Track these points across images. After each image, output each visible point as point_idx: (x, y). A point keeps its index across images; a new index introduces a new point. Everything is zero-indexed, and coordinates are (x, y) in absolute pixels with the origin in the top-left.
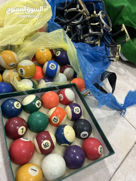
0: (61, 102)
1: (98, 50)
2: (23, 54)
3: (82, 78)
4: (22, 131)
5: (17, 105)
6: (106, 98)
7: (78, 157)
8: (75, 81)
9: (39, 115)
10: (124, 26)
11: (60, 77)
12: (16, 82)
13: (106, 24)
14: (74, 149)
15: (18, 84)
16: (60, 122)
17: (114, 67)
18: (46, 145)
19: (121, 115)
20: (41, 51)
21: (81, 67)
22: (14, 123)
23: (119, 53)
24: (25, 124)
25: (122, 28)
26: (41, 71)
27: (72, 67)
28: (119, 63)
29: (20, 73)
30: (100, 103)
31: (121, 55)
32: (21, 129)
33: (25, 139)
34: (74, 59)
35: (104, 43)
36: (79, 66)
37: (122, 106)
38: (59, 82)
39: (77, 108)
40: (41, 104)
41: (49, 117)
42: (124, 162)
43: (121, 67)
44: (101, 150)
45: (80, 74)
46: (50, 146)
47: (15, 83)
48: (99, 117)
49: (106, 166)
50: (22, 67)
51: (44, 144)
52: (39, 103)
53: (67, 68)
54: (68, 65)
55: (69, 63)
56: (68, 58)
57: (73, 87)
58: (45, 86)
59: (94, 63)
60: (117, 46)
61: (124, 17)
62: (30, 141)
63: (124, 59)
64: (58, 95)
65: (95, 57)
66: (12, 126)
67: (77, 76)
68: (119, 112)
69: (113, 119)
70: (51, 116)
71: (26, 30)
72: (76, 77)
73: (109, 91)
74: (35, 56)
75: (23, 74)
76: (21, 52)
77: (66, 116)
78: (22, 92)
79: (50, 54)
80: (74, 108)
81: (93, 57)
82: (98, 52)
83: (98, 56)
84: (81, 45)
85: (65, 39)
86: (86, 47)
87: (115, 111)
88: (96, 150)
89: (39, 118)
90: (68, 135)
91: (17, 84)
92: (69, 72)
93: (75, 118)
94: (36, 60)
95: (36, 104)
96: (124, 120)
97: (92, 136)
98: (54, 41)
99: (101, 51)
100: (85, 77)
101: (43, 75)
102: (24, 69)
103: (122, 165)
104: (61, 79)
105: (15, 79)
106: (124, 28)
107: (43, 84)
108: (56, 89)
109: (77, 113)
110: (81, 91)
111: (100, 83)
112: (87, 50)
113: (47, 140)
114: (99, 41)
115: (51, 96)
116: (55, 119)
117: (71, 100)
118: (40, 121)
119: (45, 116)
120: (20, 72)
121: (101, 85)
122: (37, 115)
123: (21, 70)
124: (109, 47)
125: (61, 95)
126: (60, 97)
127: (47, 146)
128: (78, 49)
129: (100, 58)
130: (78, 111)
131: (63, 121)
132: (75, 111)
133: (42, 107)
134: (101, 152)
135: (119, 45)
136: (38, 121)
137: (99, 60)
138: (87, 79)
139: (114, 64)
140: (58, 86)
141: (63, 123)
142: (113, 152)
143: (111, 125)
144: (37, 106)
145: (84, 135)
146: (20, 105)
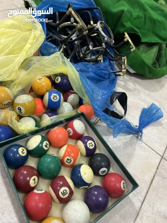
0: (70, 137)
1: (102, 68)
2: (17, 88)
3: (89, 104)
4: (34, 182)
5: (22, 152)
6: (120, 126)
7: (100, 199)
8: (82, 109)
9: (50, 159)
10: (126, 35)
11: (64, 107)
12: (16, 124)
13: (107, 37)
14: (95, 191)
15: (19, 127)
16: (75, 161)
17: (122, 82)
18: (64, 193)
19: (138, 139)
20: (38, 81)
21: (86, 92)
22: (23, 174)
23: (126, 66)
24: (36, 173)
25: (125, 38)
26: (41, 104)
27: (75, 93)
28: (126, 77)
29: (18, 112)
30: (115, 133)
31: (128, 68)
32: (33, 180)
33: (40, 191)
34: (77, 84)
35: (107, 56)
36: (84, 91)
37: (137, 128)
38: (64, 113)
39: (90, 142)
40: (49, 144)
41: (61, 158)
42: (149, 192)
43: (129, 81)
44: (124, 186)
45: (86, 99)
46: (69, 193)
47: (16, 126)
48: (115, 145)
49: (131, 201)
50: (19, 104)
51: (62, 193)
52: (46, 145)
53: (70, 95)
54: (71, 91)
55: (72, 89)
56: (70, 83)
57: (81, 116)
58: (49, 121)
59: (100, 83)
60: (122, 59)
61: (125, 24)
62: (46, 192)
63: (132, 71)
64: (66, 130)
65: (100, 76)
66: (22, 178)
67: (84, 102)
68: (135, 136)
69: (130, 144)
70: (62, 158)
71: (19, 62)
72: (83, 104)
73: (121, 112)
74: (31, 88)
75: (22, 113)
76: (14, 85)
77: (80, 154)
78: (25, 135)
79: (48, 82)
80: (87, 142)
81: (98, 77)
82: (102, 69)
83: (103, 74)
84: (83, 66)
85: (64, 63)
86: (88, 66)
87: (131, 135)
88: (119, 187)
89: (50, 162)
90: (86, 175)
91: (17, 127)
92: (73, 99)
93: (90, 154)
94: (33, 91)
95: (44, 147)
96: (142, 143)
97: (111, 171)
98: (52, 67)
99: (105, 68)
100: (94, 106)
101: (44, 109)
102: (22, 107)
103: (147, 196)
104: (66, 109)
105: (14, 121)
106: (127, 37)
107: (47, 120)
108: (63, 123)
109: (92, 148)
110: (90, 120)
111: (110, 107)
112: (90, 70)
113: (64, 187)
114: (102, 56)
115: (58, 133)
116: (69, 160)
117: (82, 133)
118: (52, 166)
119: (57, 158)
120: (18, 110)
121: (111, 109)
122: (47, 160)
123: (19, 109)
124: (113, 60)
125: (69, 129)
126: (69, 132)
127: (66, 193)
128: (81, 71)
129: (105, 76)
130: (92, 145)
131: (77, 160)
132: (88, 146)
133: (50, 147)
134: (124, 188)
135: (125, 57)
136: (50, 167)
137: (104, 78)
138: (96, 107)
139: (121, 79)
140: (65, 120)
141: (77, 162)
142: (137, 186)
143: (129, 152)
144: (45, 148)
145: (103, 172)
146: (25, 151)
